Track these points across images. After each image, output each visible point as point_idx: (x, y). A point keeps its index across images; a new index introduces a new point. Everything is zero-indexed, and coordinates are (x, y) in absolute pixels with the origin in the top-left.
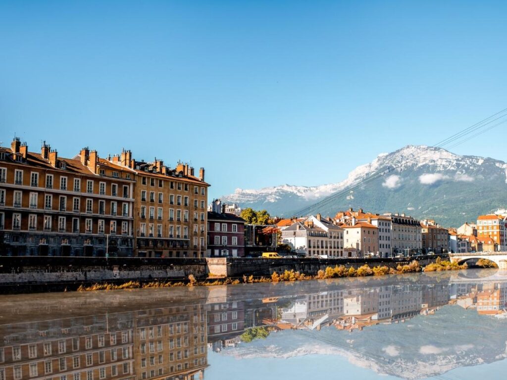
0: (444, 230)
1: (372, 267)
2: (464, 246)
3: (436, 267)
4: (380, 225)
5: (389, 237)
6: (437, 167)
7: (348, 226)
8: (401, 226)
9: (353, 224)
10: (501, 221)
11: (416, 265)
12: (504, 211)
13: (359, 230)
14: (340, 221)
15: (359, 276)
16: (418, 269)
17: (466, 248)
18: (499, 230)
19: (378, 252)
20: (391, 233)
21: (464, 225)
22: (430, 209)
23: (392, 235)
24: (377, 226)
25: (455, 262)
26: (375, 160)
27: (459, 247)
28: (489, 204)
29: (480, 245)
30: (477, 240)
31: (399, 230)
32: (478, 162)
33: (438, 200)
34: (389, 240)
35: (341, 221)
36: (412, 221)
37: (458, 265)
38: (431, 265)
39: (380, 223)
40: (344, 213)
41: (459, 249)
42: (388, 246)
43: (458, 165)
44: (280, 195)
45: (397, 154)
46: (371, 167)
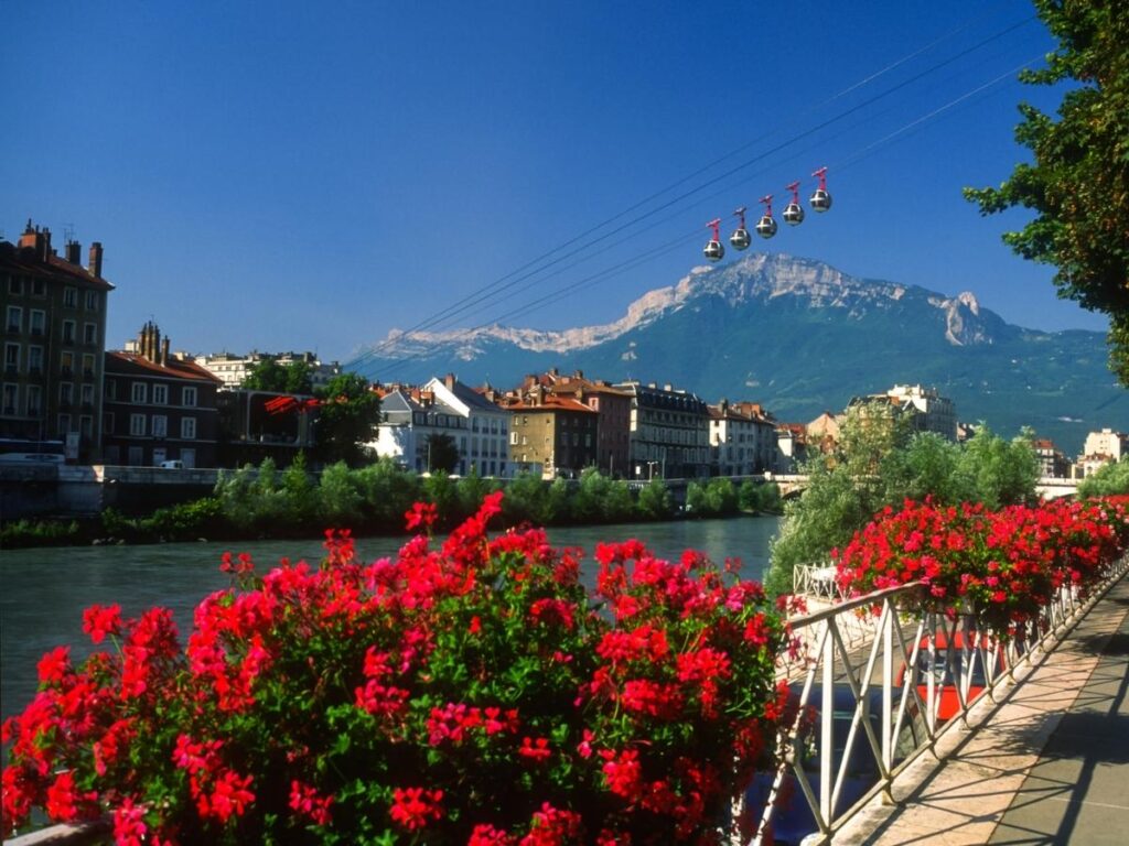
4: (603, 407)
5: (626, 436)
6: (810, 299)
7: (526, 406)
12: (908, 389)
21: (823, 417)
26: (684, 281)
32: (892, 293)
34: (626, 441)
39: (604, 403)
42: (622, 453)
43: (852, 298)
44: (484, 347)
45: (731, 270)
46: (677, 296)
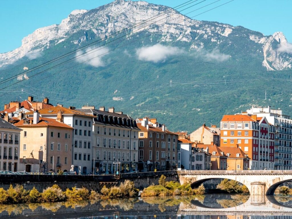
0: (172, 135)
1: (64, 190)
2: (201, 160)
3: (158, 191)
4: (76, 124)
5: (89, 143)
6: (161, 35)
7: (27, 124)
8: (108, 126)
9: (35, 122)
10: (255, 124)
11: (130, 186)
12: (261, 109)
13: (44, 130)
14: (13, 115)
15: (45, 201)
16: (132, 193)
17: (202, 163)
18: (251, 138)
19: (72, 166)
20: (93, 137)
21: (202, 128)
22: (147, 100)
23: (94, 140)
24: (72, 126)
25: (187, 184)
26: (65, 20)
27: (193, 161)
28: (236, 97)
29: (224, 158)
30: (219, 151)
31: (105, 133)
32: (223, 32)
33: (161, 87)
34: (89, 147)
35: (16, 116)
36: (125, 120)
37: (190, 189)
38: (151, 187)
39: (76, 121)
40: (20, 104)
41: (193, 163)
42: (87, 157)
43: (193, 35)
45: (101, 13)
46: (59, 31)
